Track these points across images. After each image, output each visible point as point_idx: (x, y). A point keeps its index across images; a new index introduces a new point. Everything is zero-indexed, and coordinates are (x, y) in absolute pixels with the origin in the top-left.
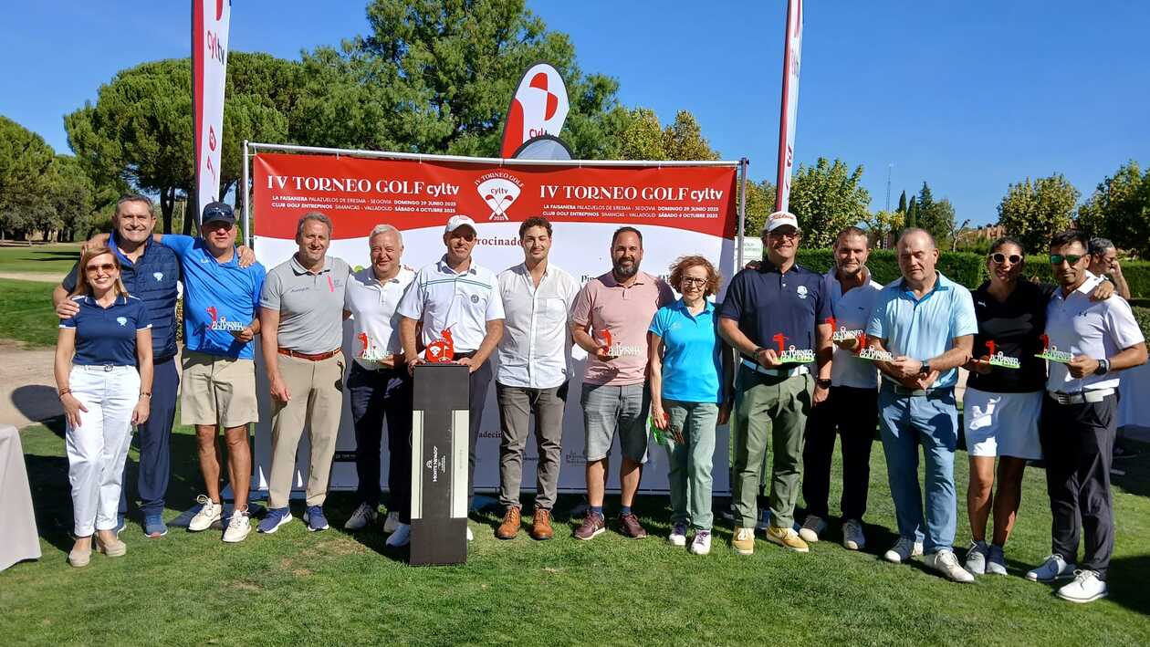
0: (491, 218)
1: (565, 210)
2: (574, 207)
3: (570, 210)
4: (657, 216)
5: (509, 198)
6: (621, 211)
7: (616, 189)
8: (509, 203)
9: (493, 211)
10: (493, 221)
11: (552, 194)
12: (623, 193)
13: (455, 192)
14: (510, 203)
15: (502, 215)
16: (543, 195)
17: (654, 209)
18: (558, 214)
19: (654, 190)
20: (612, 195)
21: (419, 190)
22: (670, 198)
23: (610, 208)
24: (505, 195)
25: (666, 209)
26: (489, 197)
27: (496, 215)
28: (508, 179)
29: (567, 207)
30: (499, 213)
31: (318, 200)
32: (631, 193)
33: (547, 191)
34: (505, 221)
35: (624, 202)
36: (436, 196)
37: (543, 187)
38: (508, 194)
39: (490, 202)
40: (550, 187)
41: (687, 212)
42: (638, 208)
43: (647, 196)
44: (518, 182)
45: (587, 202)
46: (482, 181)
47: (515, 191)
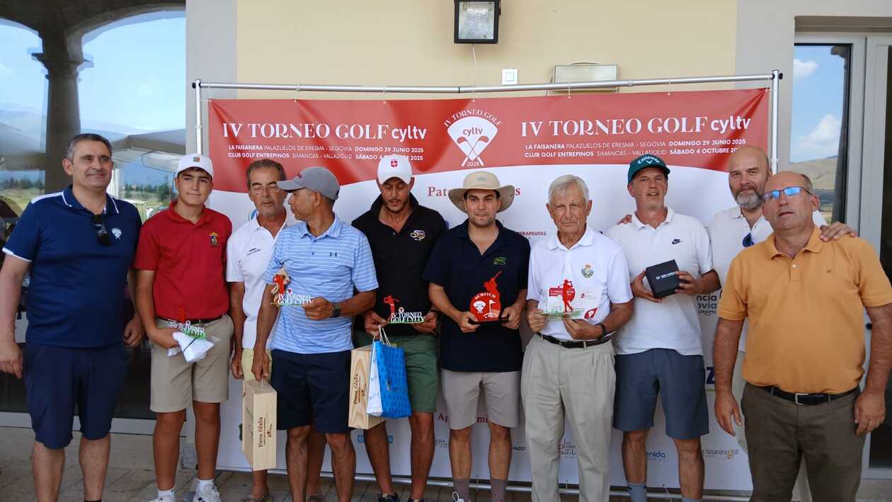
0: (463, 165)
1: (551, 151)
2: (563, 146)
3: (557, 151)
4: (668, 152)
5: (484, 139)
6: (621, 149)
7: (615, 122)
8: (483, 145)
9: (466, 156)
10: (466, 167)
11: (536, 133)
12: (624, 126)
13: (422, 136)
14: (486, 144)
15: (476, 160)
16: (524, 134)
17: (664, 144)
18: (544, 155)
19: (663, 121)
20: (610, 130)
21: (383, 134)
22: (684, 130)
23: (607, 145)
24: (479, 136)
25: (679, 144)
26: (461, 140)
27: (469, 160)
28: (482, 116)
29: (554, 147)
30: (472, 158)
31: (274, 148)
32: (634, 126)
33: (529, 128)
34: (480, 167)
35: (626, 138)
36: (402, 141)
37: (524, 124)
38: (482, 134)
39: (463, 146)
40: (533, 124)
41: (706, 147)
42: (643, 145)
43: (655, 128)
44: (494, 119)
45: (577, 139)
46: (453, 121)
47: (491, 131)
